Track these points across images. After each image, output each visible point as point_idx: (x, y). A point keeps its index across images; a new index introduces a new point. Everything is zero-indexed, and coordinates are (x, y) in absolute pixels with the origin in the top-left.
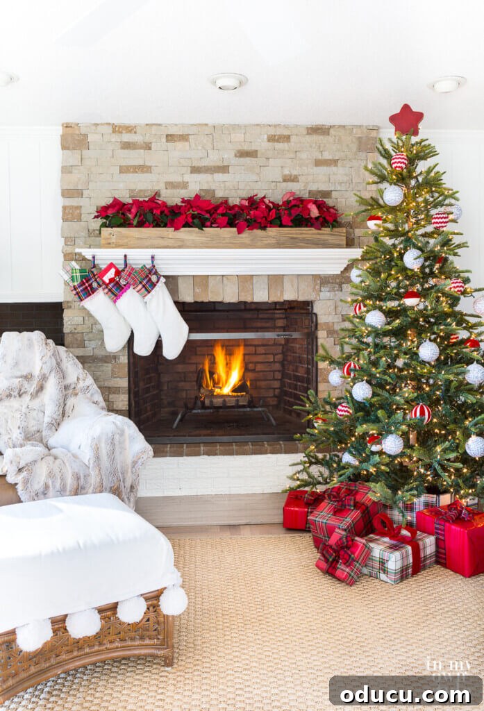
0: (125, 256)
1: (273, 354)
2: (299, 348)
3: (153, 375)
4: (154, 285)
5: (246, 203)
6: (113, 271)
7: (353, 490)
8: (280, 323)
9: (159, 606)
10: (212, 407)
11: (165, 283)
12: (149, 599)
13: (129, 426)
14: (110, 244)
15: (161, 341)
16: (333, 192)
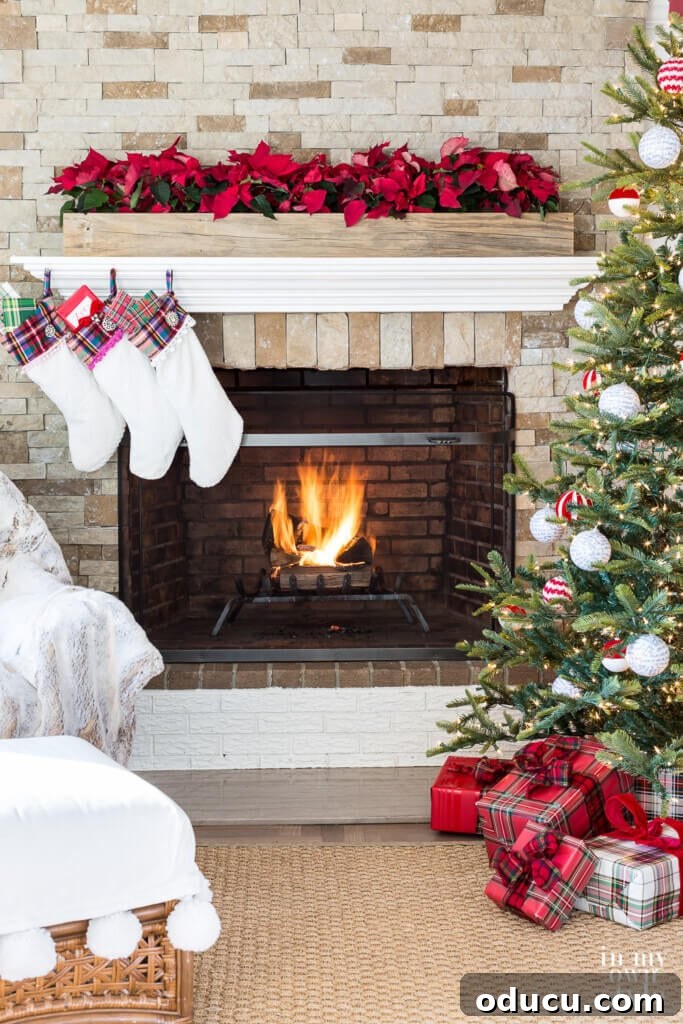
0: (113, 272)
1: (426, 482)
2: (481, 469)
3: (171, 523)
4: (171, 333)
5: (364, 162)
6: (87, 303)
7: (572, 750)
8: (442, 415)
9: (164, 934)
10: (295, 590)
11: (194, 328)
12: (146, 921)
13: (116, 611)
14: (81, 246)
15: (186, 449)
16: (550, 137)
